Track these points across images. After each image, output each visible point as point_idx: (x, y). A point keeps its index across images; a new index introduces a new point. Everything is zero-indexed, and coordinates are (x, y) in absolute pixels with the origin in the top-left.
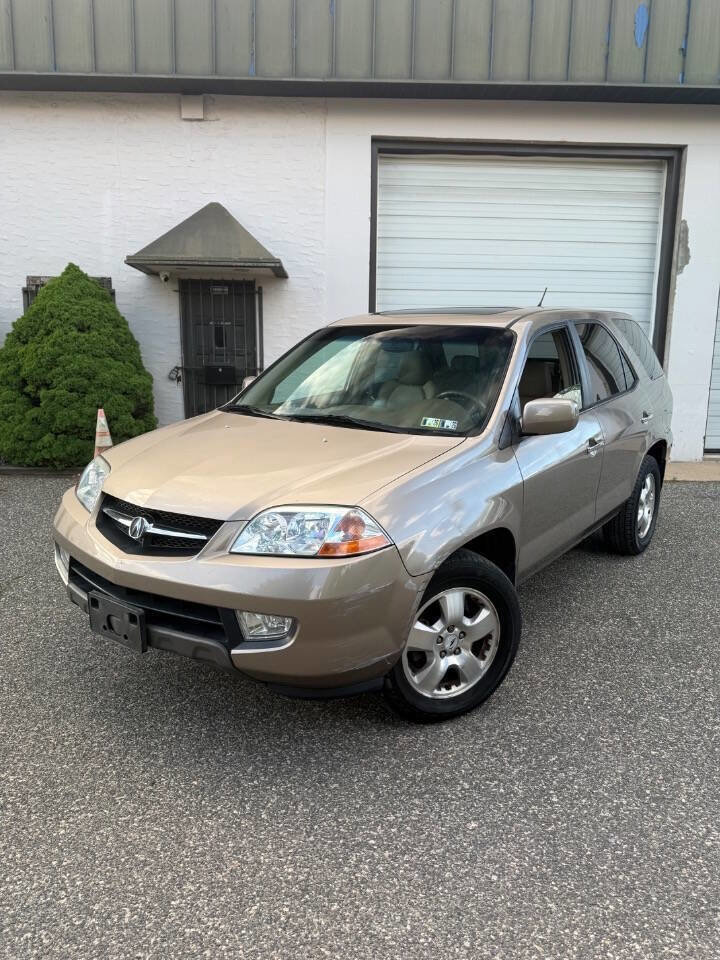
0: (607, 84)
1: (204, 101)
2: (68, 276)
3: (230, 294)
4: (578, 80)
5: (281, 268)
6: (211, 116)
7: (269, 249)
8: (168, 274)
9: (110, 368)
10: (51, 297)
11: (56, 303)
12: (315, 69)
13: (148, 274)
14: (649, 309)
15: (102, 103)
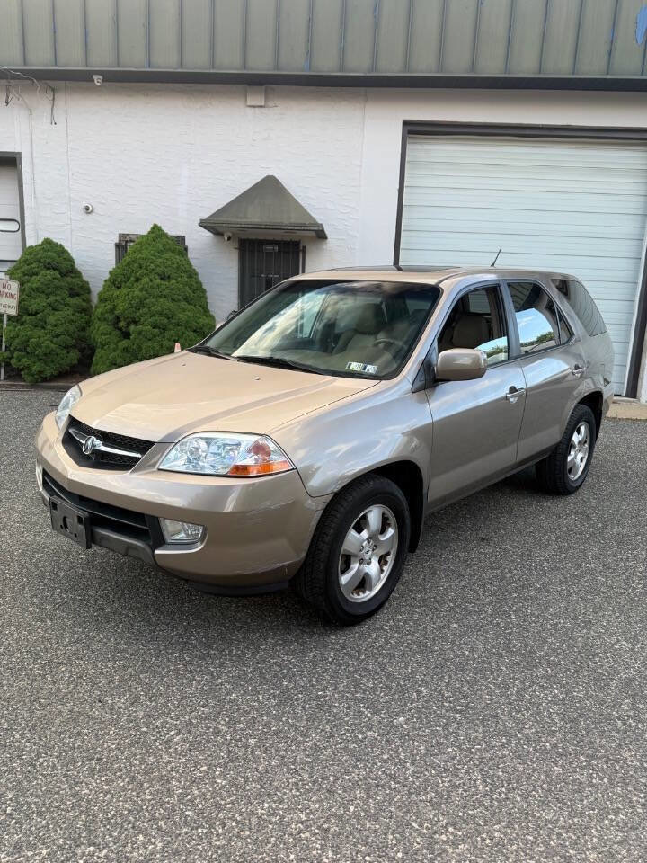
0: (609, 77)
1: (266, 91)
2: (153, 235)
3: (280, 251)
4: (583, 74)
5: (323, 231)
6: (270, 104)
7: (313, 215)
8: (230, 234)
9: (184, 310)
10: (140, 252)
11: (144, 256)
12: (359, 64)
13: (214, 234)
14: (638, 271)
15: (184, 92)
